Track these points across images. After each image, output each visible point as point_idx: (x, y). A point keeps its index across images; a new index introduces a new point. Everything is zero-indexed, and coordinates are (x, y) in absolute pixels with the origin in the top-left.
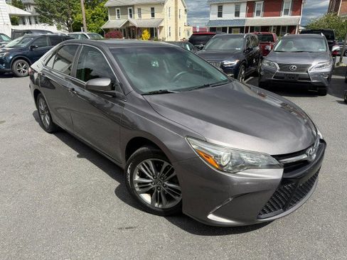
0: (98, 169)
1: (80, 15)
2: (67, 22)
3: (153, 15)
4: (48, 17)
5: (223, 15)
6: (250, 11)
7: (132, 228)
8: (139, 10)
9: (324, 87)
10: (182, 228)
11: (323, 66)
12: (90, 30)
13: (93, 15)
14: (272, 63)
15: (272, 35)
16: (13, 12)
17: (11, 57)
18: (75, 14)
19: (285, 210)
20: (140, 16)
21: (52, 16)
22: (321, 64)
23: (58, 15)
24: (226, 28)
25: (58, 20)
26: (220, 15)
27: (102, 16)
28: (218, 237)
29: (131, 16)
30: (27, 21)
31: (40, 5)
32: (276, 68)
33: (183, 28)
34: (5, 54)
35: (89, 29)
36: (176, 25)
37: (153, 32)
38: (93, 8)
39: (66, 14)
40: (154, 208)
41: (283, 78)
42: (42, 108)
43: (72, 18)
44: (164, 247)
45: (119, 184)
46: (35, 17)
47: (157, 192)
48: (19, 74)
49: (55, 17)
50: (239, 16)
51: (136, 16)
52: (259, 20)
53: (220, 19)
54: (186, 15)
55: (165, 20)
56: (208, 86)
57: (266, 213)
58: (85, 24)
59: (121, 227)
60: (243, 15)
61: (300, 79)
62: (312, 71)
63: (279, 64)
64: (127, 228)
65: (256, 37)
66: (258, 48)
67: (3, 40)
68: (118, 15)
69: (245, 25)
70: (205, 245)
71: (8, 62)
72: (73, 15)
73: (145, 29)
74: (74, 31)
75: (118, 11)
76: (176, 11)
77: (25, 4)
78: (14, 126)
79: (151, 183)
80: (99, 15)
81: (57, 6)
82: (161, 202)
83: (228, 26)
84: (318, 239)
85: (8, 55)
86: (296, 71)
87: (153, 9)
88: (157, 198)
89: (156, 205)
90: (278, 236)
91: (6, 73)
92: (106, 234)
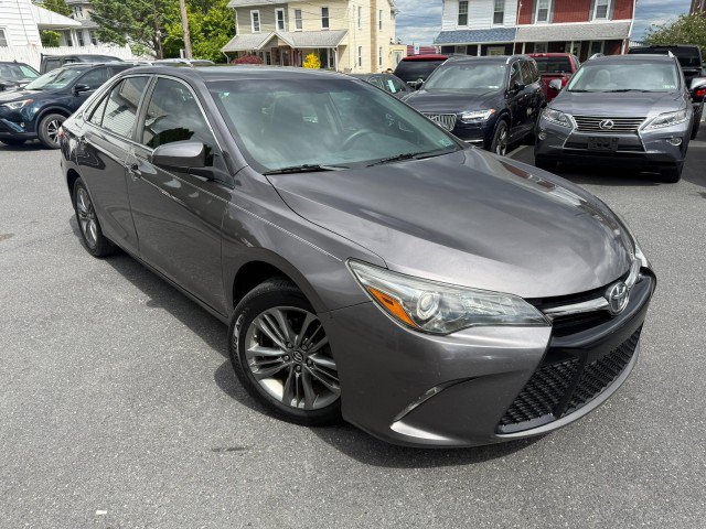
0: (186, 330)
1: (179, 25)
2: (154, 40)
3: (325, 23)
4: (115, 29)
5: (470, 21)
6: (526, 12)
7: (240, 449)
8: (298, 12)
9: (674, 164)
10: (343, 451)
11: (671, 120)
12: (199, 55)
13: (206, 24)
14: (562, 116)
15: (567, 59)
16: (46, 21)
17: (36, 110)
18: (170, 23)
19: (558, 417)
20: (299, 25)
21: (124, 30)
22: (667, 117)
23: (137, 25)
24: (476, 46)
25: (138, 35)
26: (463, 19)
27: (224, 27)
28: (417, 471)
29: (281, 26)
30: (74, 38)
31: (101, 7)
32: (571, 126)
33: (387, 49)
34: (25, 102)
35: (196, 54)
36: (373, 43)
37: (325, 56)
38: (205, 11)
39: (151, 23)
40: (289, 410)
41: (585, 146)
42: (83, 207)
43: (164, 31)
44: (303, 490)
45: (225, 359)
46: (91, 30)
47: (294, 376)
48: (53, 142)
49: (130, 31)
50: (501, 21)
51: (292, 25)
52: (544, 29)
53: (463, 28)
54: (393, 23)
55: (351, 32)
56: (409, 157)
57: (515, 421)
58: (187, 43)
59: (219, 445)
60: (510, 20)
61: (621, 147)
62: (645, 130)
63: (577, 118)
64: (230, 450)
65: (535, 63)
66: (536, 86)
67: (23, 77)
68: (256, 24)
69: (515, 41)
70: (388, 488)
71: (31, 119)
72: (166, 26)
73: (309, 51)
74: (165, 58)
75: (256, 15)
76: (373, 15)
77: (70, 6)
78: (29, 244)
79: (283, 356)
80: (217, 25)
81: (133, 9)
82: (302, 396)
83: (480, 43)
84: (632, 479)
85: (30, 105)
86: (612, 131)
87: (325, 11)
88: (294, 389)
89: (294, 403)
90: (545, 470)
91: (28, 142)
92: (187, 460)
